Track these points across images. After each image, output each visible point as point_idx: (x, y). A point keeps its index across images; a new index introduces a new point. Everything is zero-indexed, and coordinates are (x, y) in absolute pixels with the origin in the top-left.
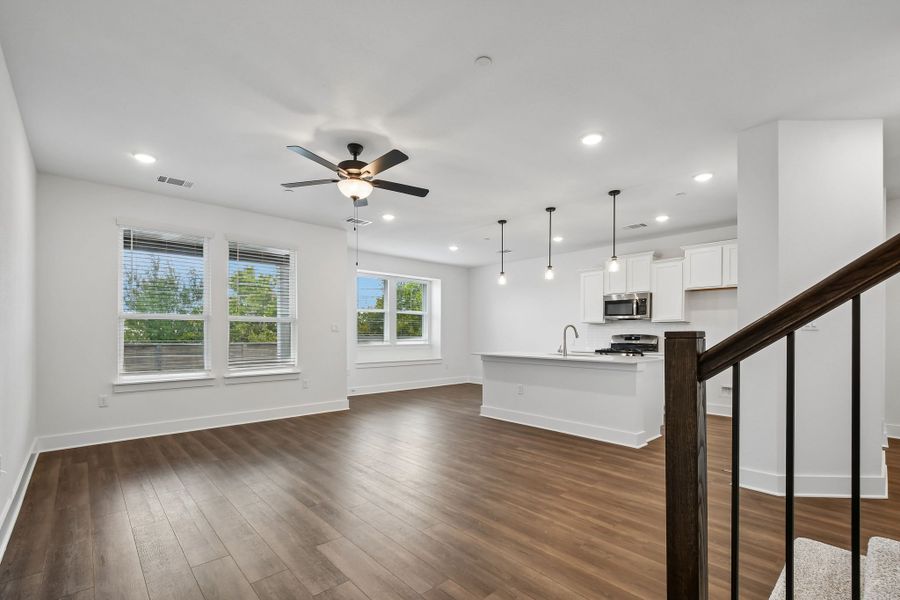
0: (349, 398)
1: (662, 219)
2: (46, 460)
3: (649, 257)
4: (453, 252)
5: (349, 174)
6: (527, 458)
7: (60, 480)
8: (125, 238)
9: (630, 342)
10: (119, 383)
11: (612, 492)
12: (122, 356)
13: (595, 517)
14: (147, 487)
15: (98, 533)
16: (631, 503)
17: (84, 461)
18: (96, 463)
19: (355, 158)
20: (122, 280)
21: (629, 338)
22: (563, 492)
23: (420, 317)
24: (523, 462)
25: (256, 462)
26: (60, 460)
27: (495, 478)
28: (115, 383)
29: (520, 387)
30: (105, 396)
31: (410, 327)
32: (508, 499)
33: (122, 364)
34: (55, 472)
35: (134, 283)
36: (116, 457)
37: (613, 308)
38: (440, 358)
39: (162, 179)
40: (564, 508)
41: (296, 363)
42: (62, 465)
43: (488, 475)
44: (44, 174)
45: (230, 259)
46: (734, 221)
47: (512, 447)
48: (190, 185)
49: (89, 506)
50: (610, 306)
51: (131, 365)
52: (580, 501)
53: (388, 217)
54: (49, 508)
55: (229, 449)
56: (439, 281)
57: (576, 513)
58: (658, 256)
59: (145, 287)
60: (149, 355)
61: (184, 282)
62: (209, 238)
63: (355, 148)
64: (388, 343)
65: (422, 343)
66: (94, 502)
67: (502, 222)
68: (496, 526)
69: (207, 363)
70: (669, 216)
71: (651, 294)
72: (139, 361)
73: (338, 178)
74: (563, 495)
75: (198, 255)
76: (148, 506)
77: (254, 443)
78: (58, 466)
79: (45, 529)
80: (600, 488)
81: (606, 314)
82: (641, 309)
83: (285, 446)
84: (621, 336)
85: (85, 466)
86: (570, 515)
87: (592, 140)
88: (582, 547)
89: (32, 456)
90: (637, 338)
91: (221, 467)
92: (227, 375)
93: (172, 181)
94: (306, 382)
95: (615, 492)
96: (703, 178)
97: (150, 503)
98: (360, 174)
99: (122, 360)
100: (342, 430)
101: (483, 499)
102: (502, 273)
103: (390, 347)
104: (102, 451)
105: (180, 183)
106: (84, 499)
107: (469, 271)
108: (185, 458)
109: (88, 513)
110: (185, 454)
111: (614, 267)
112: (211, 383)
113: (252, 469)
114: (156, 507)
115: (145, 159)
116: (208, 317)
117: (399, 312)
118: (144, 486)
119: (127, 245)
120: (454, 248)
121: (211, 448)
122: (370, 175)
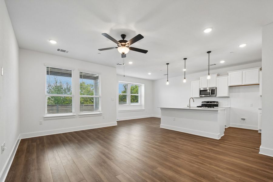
0: (117, 121)
1: (222, 62)
2: (23, 141)
3: (216, 75)
4: (149, 75)
5: (122, 45)
6: (181, 142)
7: (27, 149)
8: (47, 71)
9: (208, 104)
10: (45, 116)
11: (216, 156)
12: (47, 108)
13: (215, 166)
14: (55, 152)
15: (39, 169)
16: (226, 161)
17: (35, 142)
18: (39, 143)
19: (123, 39)
20: (46, 85)
21: (208, 102)
22: (199, 156)
23: (138, 96)
24: (180, 144)
25: (90, 143)
26: (27, 141)
27: (173, 150)
28: (45, 117)
29: (174, 118)
30: (42, 121)
31: (135, 99)
32: (181, 158)
33: (47, 110)
34: (25, 146)
35: (50, 87)
36: (45, 141)
37: (203, 92)
38: (144, 109)
39: (58, 50)
40: (202, 162)
41: (101, 110)
42: (28, 143)
43: (170, 149)
44: (21, 48)
45: (80, 78)
46: (260, 60)
47: (175, 139)
48: (67, 52)
49: (36, 158)
50: (201, 92)
51: (49, 111)
52: (207, 160)
53: (131, 63)
54: (23, 160)
55: (81, 138)
56: (144, 85)
57: (207, 164)
58: (218, 75)
59: (53, 89)
60: (54, 108)
61: (65, 86)
62: (73, 70)
63: (123, 36)
64: (128, 105)
65: (138, 104)
66: (38, 157)
67: (168, 64)
68: (179, 169)
69: (73, 110)
70: (225, 61)
71: (216, 88)
72: (52, 110)
73: (118, 47)
74: (199, 157)
75: (70, 77)
76: (56, 159)
77: (89, 136)
78: (27, 144)
79: (21, 167)
80: (212, 154)
81: (200, 94)
82: (213, 93)
83: (99, 137)
84: (205, 102)
85: (35, 144)
86: (205, 165)
87: (208, 31)
88: (215, 179)
89: (18, 140)
90: (211, 102)
91: (79, 145)
92: (79, 114)
93: (62, 51)
94: (104, 117)
95: (217, 156)
96: (243, 46)
97: (56, 158)
98: (125, 45)
99: (47, 109)
100: (116, 132)
101: (171, 158)
102: (168, 81)
103: (129, 106)
104: (41, 139)
105: (64, 51)
106: (34, 156)
107: (153, 82)
108: (67, 142)
109: (35, 161)
110: (67, 140)
111: (209, 77)
112: (75, 117)
113: (90, 145)
114: (58, 159)
115: (53, 42)
116: (73, 95)
117: (131, 95)
118: (54, 151)
119: (48, 74)
120: (150, 74)
121: (75, 138)
122: (129, 45)
